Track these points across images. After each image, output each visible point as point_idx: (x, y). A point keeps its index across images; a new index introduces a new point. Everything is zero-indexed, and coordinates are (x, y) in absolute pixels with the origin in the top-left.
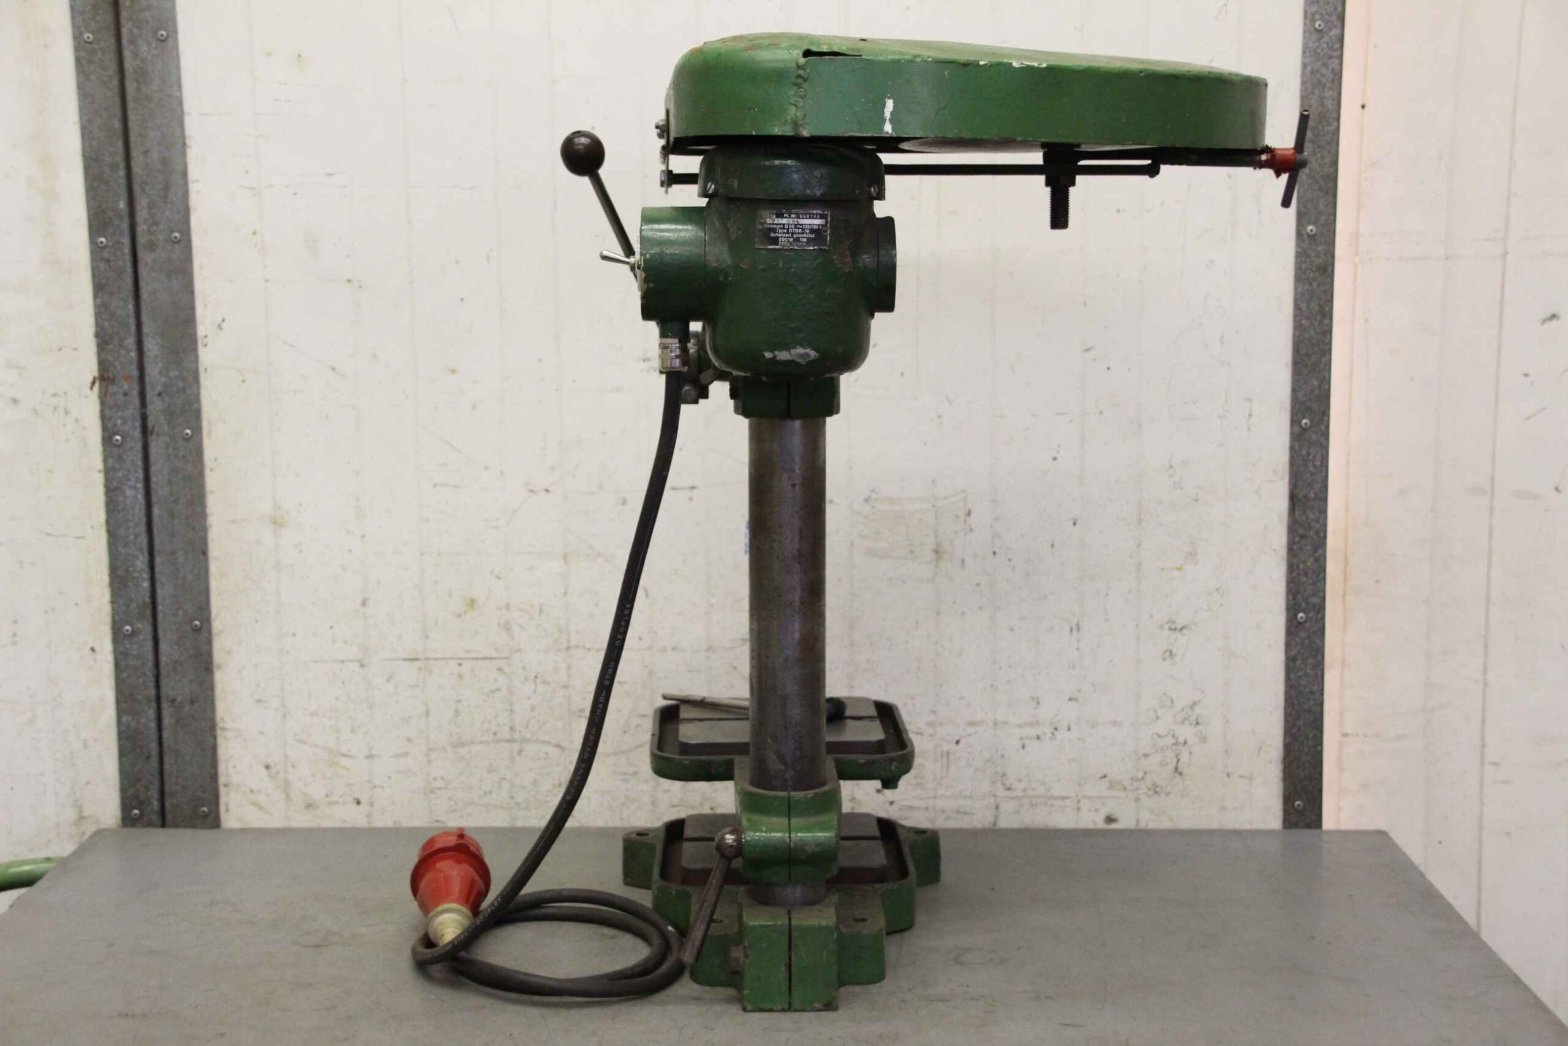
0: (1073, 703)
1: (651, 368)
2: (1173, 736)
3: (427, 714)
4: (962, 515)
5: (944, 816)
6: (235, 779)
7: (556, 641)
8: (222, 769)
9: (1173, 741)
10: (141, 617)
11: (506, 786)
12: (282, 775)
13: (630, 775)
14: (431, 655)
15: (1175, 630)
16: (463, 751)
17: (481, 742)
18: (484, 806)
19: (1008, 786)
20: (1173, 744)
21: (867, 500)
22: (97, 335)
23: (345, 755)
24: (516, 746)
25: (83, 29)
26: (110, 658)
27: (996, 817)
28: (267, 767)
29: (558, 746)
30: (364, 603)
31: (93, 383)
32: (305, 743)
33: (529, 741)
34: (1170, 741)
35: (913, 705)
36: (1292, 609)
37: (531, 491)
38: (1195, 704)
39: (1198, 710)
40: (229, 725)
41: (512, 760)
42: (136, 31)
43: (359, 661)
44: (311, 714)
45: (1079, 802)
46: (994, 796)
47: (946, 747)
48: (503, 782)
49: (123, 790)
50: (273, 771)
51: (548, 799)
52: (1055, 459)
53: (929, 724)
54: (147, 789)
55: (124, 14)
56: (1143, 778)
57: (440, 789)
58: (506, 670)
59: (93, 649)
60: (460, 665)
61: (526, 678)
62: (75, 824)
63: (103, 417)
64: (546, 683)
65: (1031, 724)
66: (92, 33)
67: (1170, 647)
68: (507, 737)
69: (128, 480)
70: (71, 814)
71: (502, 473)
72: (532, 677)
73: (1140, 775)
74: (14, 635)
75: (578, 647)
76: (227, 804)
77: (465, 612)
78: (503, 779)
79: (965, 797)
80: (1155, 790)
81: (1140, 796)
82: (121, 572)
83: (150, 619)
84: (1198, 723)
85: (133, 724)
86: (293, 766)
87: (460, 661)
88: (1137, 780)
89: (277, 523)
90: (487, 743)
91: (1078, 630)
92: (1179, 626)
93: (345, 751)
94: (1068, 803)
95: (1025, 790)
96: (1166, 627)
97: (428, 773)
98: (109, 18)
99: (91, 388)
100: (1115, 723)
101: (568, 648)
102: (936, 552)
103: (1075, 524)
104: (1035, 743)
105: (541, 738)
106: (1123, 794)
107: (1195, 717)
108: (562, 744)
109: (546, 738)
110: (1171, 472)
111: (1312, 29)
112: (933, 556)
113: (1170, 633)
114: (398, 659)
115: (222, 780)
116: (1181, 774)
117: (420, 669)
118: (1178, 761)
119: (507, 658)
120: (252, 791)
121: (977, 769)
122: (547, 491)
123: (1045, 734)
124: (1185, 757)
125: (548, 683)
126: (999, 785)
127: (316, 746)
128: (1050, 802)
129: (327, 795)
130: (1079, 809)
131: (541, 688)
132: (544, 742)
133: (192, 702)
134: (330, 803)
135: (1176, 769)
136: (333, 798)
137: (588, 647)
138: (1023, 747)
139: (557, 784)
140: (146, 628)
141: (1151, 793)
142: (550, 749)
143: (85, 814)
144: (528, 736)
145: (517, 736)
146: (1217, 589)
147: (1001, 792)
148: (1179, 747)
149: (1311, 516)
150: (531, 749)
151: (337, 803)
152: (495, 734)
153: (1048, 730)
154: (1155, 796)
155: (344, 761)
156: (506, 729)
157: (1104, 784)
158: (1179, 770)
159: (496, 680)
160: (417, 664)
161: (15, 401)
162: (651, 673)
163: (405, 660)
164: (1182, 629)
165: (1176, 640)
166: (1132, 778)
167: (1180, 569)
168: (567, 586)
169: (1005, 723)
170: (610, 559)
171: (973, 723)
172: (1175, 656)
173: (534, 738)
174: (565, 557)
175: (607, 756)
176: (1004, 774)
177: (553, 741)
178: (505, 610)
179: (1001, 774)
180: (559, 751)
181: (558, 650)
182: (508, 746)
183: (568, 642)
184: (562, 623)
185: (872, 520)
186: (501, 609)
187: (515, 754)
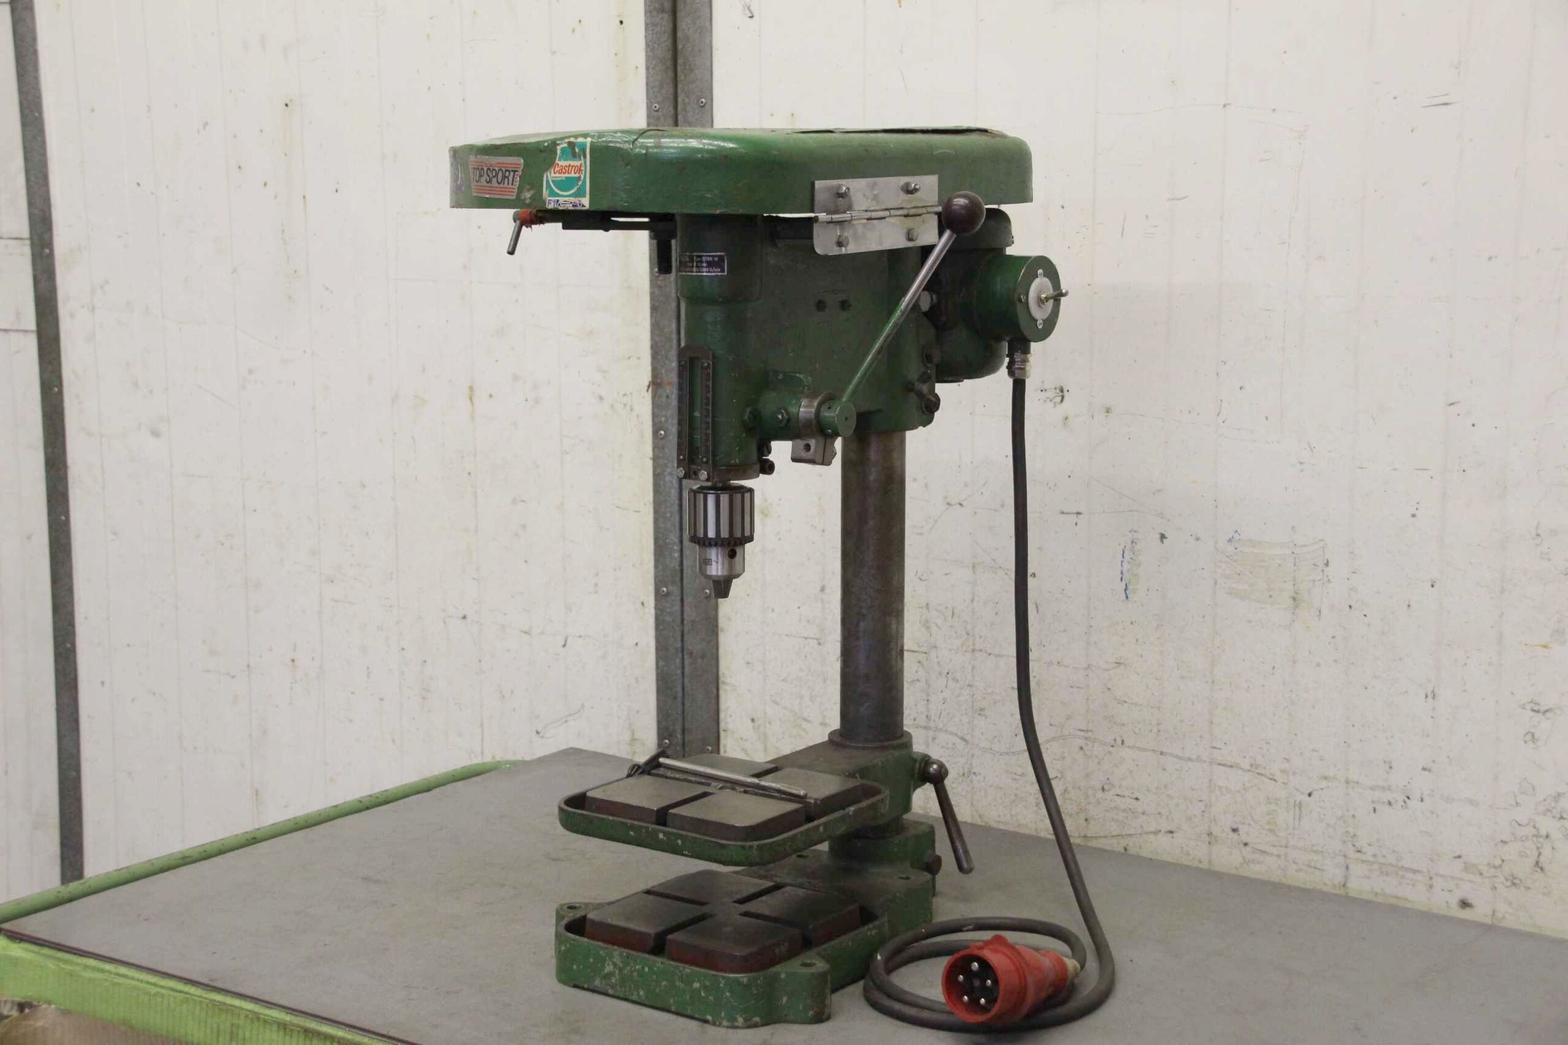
0: (1426, 773)
1: (1047, 398)
2: (1534, 827)
4: (1321, 564)
5: (1295, 867)
6: (730, 726)
7: (963, 644)
8: (722, 715)
9: (1534, 832)
10: (673, 583)
12: (762, 728)
13: (1018, 775)
15: (1538, 712)
19: (1359, 849)
20: (1534, 836)
21: (1230, 541)
22: (652, 347)
23: (806, 720)
24: (931, 733)
25: (653, 100)
26: (653, 611)
27: (1346, 877)
28: (753, 720)
29: (963, 739)
31: (649, 387)
32: (778, 704)
33: (941, 730)
34: (1529, 831)
35: (1268, 750)
37: (949, 504)
38: (1559, 795)
39: (1562, 803)
40: (728, 681)
41: (927, 744)
42: (687, 100)
43: (817, 639)
44: (783, 680)
45: (1431, 878)
46: (1345, 856)
47: (1299, 797)
49: (659, 722)
50: (757, 724)
52: (1414, 516)
53: (1283, 771)
54: (674, 725)
55: (680, 86)
56: (1500, 866)
58: (925, 663)
59: (643, 604)
61: (940, 674)
62: (629, 744)
63: (654, 416)
64: (955, 680)
65: (1383, 788)
66: (658, 103)
67: (1532, 730)
68: (923, 724)
69: (668, 467)
70: (626, 736)
71: (926, 485)
72: (945, 672)
73: (1498, 862)
74: (596, 585)
75: (981, 650)
76: (725, 746)
79: (1316, 852)
80: (1514, 882)
81: (1496, 885)
82: (661, 542)
83: (679, 584)
84: (1561, 817)
85: (665, 669)
86: (770, 723)
88: (1495, 867)
89: (764, 513)
91: (1434, 698)
92: (1543, 709)
93: (806, 716)
94: (1419, 877)
95: (1375, 856)
96: (1528, 707)
98: (671, 90)
99: (647, 390)
100: (1472, 802)
101: (973, 651)
102: (1294, 599)
103: (1433, 586)
104: (1386, 808)
105: (949, 729)
106: (1478, 879)
107: (1559, 810)
108: (967, 737)
109: (954, 730)
110: (1538, 541)
112: (1291, 602)
113: (1532, 714)
115: (722, 726)
116: (1542, 869)
118: (1540, 854)
119: (926, 653)
120: (742, 739)
121: (1328, 825)
122: (961, 505)
123: (1397, 801)
124: (1547, 851)
125: (958, 680)
126: (1350, 845)
127: (785, 708)
128: (1401, 873)
130: (1431, 887)
131: (951, 684)
132: (952, 733)
133: (703, 657)
135: (1537, 863)
137: (990, 651)
138: (1375, 810)
139: (961, 774)
140: (676, 590)
141: (1509, 883)
142: (957, 741)
143: (636, 736)
144: (940, 726)
145: (932, 724)
147: (1351, 854)
148: (1541, 840)
150: (942, 738)
152: (915, 720)
153: (1401, 798)
154: (1514, 887)
155: (805, 725)
156: (924, 717)
157: (1458, 865)
158: (1540, 865)
159: (917, 672)
161: (601, 398)
162: (1039, 683)
164: (1546, 711)
165: (1538, 722)
166: (1488, 864)
167: (1545, 647)
168: (974, 594)
169: (1357, 783)
170: (1008, 573)
171: (1325, 778)
172: (1537, 740)
173: (944, 729)
174: (974, 567)
175: (1001, 755)
176: (1355, 835)
177: (959, 733)
178: (925, 609)
179: (1352, 834)
180: (964, 743)
181: (966, 651)
182: (924, 731)
183: (974, 645)
184: (969, 627)
185: (1235, 561)
186: (922, 608)
187: (930, 740)
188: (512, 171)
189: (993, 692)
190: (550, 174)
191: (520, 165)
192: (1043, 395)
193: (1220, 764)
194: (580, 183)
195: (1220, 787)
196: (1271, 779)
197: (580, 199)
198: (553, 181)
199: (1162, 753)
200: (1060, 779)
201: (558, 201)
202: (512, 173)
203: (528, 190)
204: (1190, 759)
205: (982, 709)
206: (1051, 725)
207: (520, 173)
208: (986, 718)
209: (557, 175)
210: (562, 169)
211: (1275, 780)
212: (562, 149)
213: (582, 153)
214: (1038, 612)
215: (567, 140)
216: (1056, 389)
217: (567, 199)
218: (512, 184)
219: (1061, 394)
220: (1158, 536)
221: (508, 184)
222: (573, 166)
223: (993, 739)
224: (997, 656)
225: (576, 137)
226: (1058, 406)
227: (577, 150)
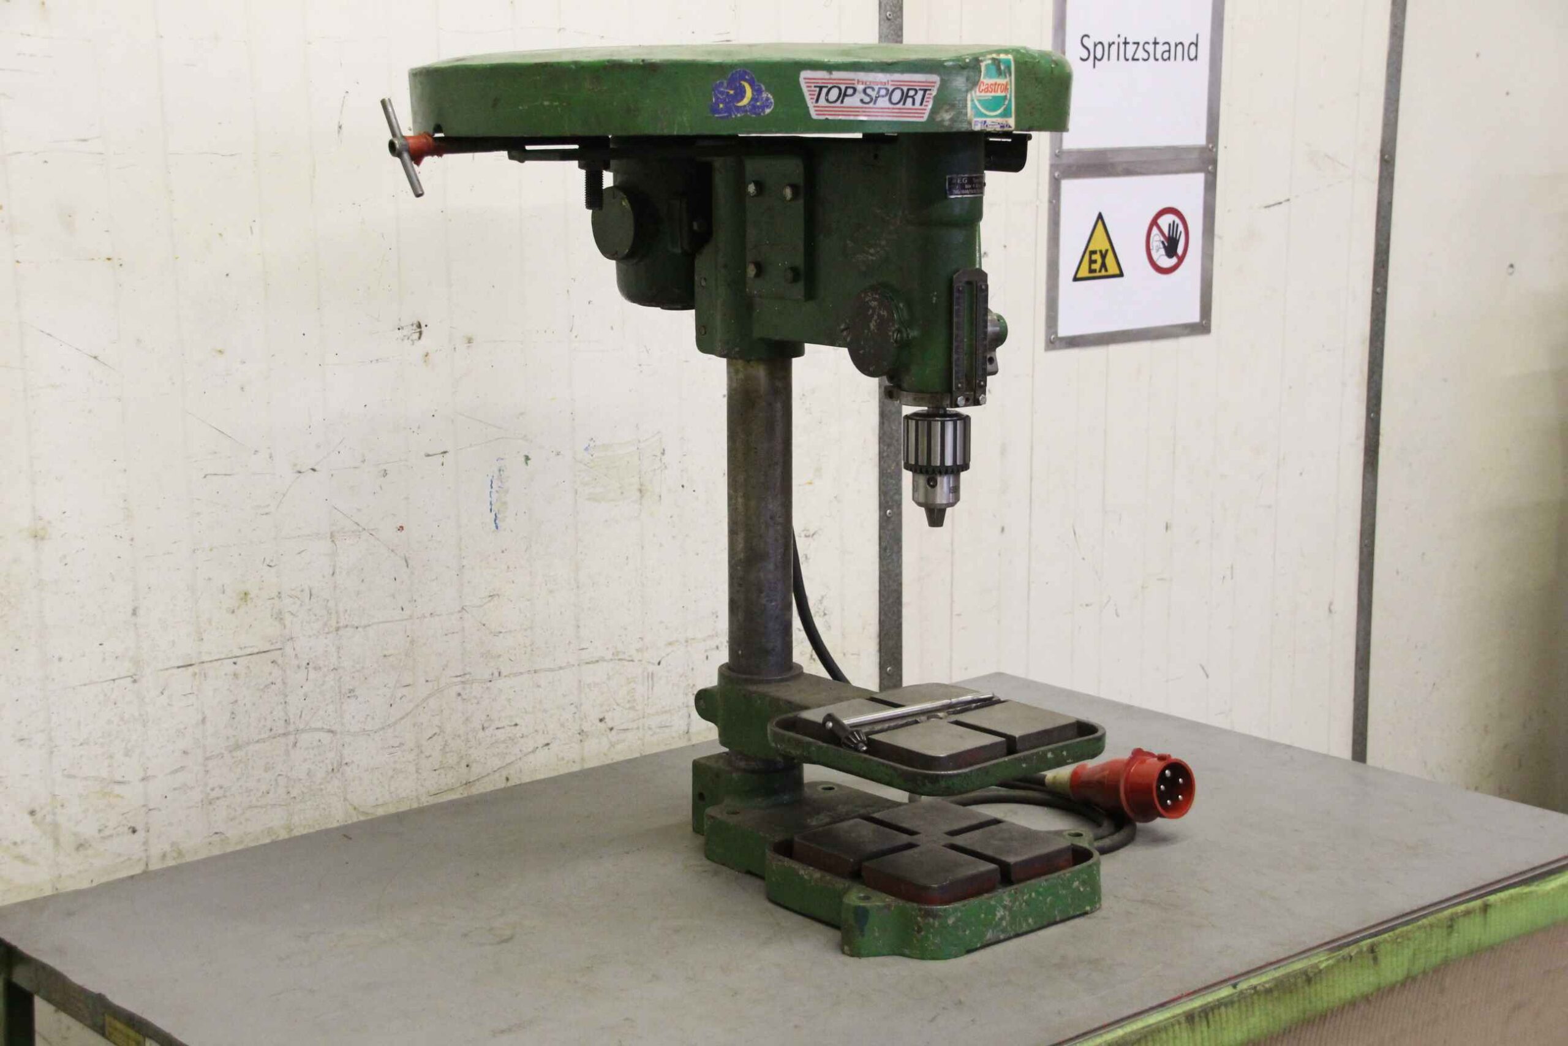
1: (405, 336)
3: (204, 720)
4: (659, 454)
5: (650, 732)
7: (325, 624)
11: (282, 781)
12: (49, 818)
13: (397, 747)
14: (206, 658)
15: (808, 536)
16: (239, 754)
17: (258, 742)
18: (261, 807)
21: (586, 449)
23: (119, 783)
24: (292, 738)
27: (689, 725)
28: (32, 813)
29: (331, 731)
30: (134, 613)
32: (74, 777)
33: (303, 731)
35: (626, 635)
36: (883, 507)
37: (299, 472)
38: (823, 597)
39: (825, 602)
41: (287, 753)
43: (132, 677)
44: (81, 744)
47: (651, 668)
48: (280, 777)
50: (39, 816)
51: (322, 787)
53: (637, 650)
57: (218, 798)
58: (280, 661)
60: (235, 663)
61: (299, 667)
64: (317, 668)
65: (711, 637)
67: (805, 553)
68: (281, 731)
71: (271, 455)
72: (304, 664)
75: (346, 626)
77: (238, 608)
78: (279, 775)
84: (825, 614)
86: (62, 806)
87: (235, 660)
89: (37, 536)
90: (264, 741)
92: (811, 533)
93: (119, 778)
97: (206, 785)
101: (338, 629)
102: (640, 491)
105: (313, 726)
107: (822, 609)
108: (334, 728)
109: (319, 725)
111: (885, 18)
112: (638, 494)
113: (806, 539)
114: (174, 667)
117: (195, 674)
119: (281, 649)
120: (15, 844)
121: (673, 685)
122: (314, 470)
123: (722, 643)
125: (320, 668)
127: (86, 779)
129: (100, 831)
131: (313, 675)
132: (317, 730)
134: (103, 838)
136: (107, 832)
137: (356, 625)
138: (707, 658)
139: (330, 770)
142: (322, 736)
144: (301, 726)
145: (292, 728)
146: (835, 497)
149: (894, 428)
150: (305, 739)
151: (111, 836)
152: (271, 730)
155: (118, 789)
156: (282, 722)
159: (270, 674)
160: (191, 669)
162: (412, 642)
163: (179, 667)
164: (813, 535)
165: (809, 545)
167: (811, 483)
168: (334, 566)
169: (693, 639)
170: (373, 533)
171: (670, 644)
172: (809, 559)
173: (308, 727)
174: (332, 535)
175: (375, 732)
176: (694, 685)
177: (325, 727)
178: (277, 599)
179: (691, 685)
180: (332, 735)
181: (328, 633)
182: (283, 740)
183: (338, 622)
184: (331, 604)
185: (591, 468)
186: (273, 598)
187: (290, 747)
188: (920, 89)
189: (363, 668)
190: (975, 92)
191: (935, 83)
192: (400, 334)
193: (587, 663)
194: (1007, 102)
195: (589, 685)
196: (629, 661)
197: (1007, 119)
198: (979, 101)
199: (535, 672)
200: (439, 735)
201: (985, 122)
202: (920, 93)
203: (947, 111)
204: (561, 668)
205: (351, 691)
206: (427, 681)
207: (934, 93)
208: (357, 698)
209: (983, 94)
210: (988, 88)
211: (632, 661)
212: (987, 66)
213: (1007, 71)
214: (407, 566)
215: (989, 56)
216: (412, 325)
217: (994, 119)
218: (921, 104)
219: (419, 330)
220: (523, 459)
221: (914, 103)
222: (999, 85)
223: (366, 719)
224: (365, 627)
225: (999, 52)
226: (415, 342)
227: (1002, 67)
